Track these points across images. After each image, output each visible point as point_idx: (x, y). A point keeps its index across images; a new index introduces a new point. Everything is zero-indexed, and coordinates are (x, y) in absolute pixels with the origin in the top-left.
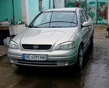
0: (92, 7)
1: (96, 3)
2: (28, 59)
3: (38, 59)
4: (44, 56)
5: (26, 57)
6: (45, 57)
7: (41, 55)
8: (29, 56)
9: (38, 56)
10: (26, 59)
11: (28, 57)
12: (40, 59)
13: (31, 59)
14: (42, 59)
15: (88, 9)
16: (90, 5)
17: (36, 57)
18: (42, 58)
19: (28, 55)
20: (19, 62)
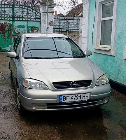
0: (21, 32)
1: (26, 27)
2: (66, 101)
3: (79, 100)
4: (87, 94)
5: (64, 98)
6: (88, 96)
7: (83, 94)
8: (68, 97)
9: (80, 96)
10: (63, 101)
11: (66, 98)
12: (82, 99)
13: (71, 100)
14: (84, 99)
15: (16, 33)
16: (19, 29)
17: (77, 96)
18: (84, 97)
19: (66, 96)
20: (48, 108)
